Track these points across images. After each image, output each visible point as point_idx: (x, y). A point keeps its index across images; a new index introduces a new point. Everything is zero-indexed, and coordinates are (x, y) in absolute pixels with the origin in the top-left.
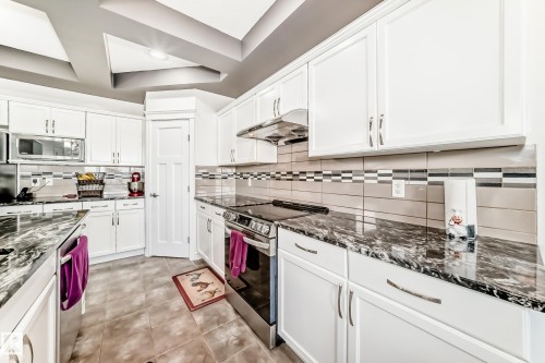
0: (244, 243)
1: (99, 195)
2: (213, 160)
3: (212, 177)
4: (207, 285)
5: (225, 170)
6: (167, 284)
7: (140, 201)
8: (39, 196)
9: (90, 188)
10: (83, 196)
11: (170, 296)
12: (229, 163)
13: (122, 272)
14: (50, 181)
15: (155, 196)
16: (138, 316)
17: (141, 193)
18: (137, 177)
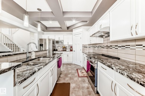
0: (89, 64)
1: (66, 50)
2: (87, 43)
3: (86, 47)
4: (83, 73)
5: (90, 45)
6: (75, 70)
7: (72, 52)
8: (58, 50)
9: (64, 49)
10: (63, 50)
11: (75, 73)
12: (90, 44)
13: (68, 66)
14: (59, 47)
15: (74, 51)
16: (69, 74)
17: (72, 50)
18: (71, 47)
